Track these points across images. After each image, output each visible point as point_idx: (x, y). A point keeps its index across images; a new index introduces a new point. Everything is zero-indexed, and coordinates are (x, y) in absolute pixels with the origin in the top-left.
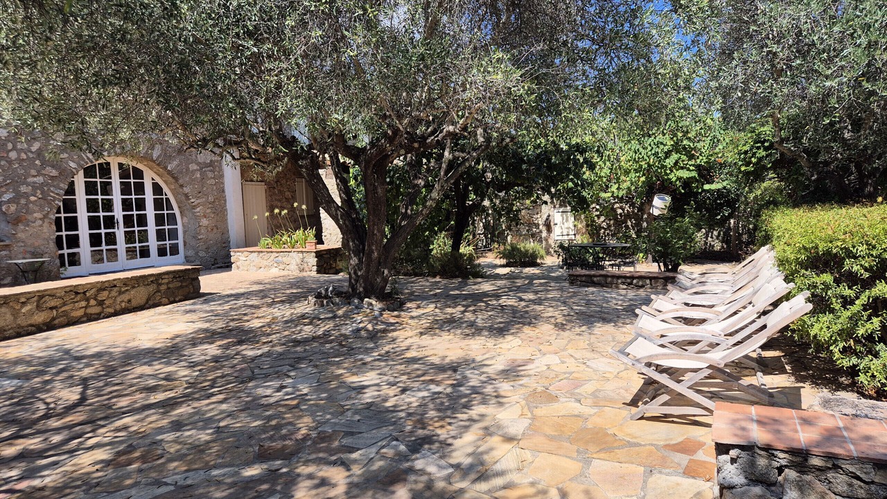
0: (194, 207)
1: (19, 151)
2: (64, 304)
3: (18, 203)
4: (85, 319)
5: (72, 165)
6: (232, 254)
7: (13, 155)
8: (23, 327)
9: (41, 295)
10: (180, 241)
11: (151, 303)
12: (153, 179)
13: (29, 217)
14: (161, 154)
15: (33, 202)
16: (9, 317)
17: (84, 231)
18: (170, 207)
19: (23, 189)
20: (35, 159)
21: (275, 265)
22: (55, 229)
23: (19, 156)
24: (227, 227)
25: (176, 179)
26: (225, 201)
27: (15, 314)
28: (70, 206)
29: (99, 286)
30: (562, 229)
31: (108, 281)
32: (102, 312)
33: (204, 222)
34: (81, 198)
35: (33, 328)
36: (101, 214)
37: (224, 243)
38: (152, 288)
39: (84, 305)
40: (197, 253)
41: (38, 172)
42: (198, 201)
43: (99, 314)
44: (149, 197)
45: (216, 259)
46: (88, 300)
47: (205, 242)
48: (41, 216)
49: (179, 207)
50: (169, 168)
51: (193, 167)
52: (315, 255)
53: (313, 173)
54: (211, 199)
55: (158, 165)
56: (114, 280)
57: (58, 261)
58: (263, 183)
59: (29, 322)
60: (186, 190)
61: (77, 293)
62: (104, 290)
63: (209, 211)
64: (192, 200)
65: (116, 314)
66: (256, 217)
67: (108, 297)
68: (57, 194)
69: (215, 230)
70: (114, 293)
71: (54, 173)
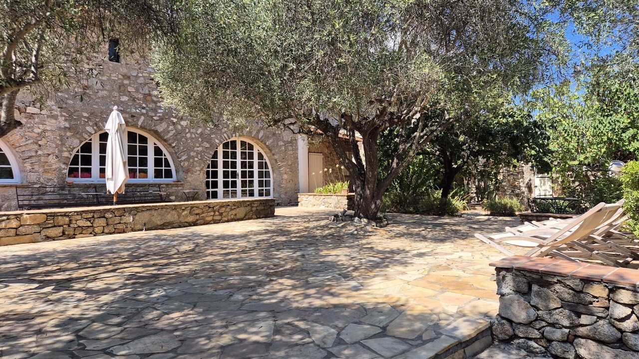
0: (280, 168)
1: (192, 133)
2: (203, 213)
3: (189, 162)
4: (212, 222)
5: (217, 141)
6: (299, 196)
7: (188, 135)
8: (182, 223)
9: (192, 207)
10: (271, 188)
11: (247, 217)
12: (258, 151)
13: (194, 169)
14: (263, 136)
15: (196, 161)
16: (176, 216)
17: (220, 179)
18: (266, 167)
19: (192, 154)
20: (199, 138)
21: (323, 204)
22: (206, 176)
23: (191, 136)
24: (298, 180)
25: (271, 150)
26: (298, 164)
27: (179, 216)
28: (214, 164)
29: (221, 204)
30: (540, 191)
31: (225, 202)
32: (221, 219)
33: (285, 177)
34: (220, 160)
35: (187, 224)
36: (230, 170)
37: (296, 190)
38: (248, 208)
39: (212, 214)
40: (280, 196)
41: (200, 144)
42: (282, 164)
43: (220, 220)
44: (256, 161)
45: (290, 200)
46: (214, 212)
47: (285, 189)
48: (199, 169)
49: (272, 168)
50: (267, 144)
51: (281, 143)
52: (346, 197)
53: (335, 140)
54: (290, 163)
55: (262, 142)
56: (228, 202)
57: (206, 194)
58: (322, 154)
59: (185, 220)
60: (276, 157)
61: (209, 207)
62: (223, 207)
63: (288, 170)
64: (279, 163)
65: (228, 221)
66: (314, 174)
67: (225, 211)
68: (208, 157)
69: (291, 182)
70: (228, 209)
71: (208, 145)
